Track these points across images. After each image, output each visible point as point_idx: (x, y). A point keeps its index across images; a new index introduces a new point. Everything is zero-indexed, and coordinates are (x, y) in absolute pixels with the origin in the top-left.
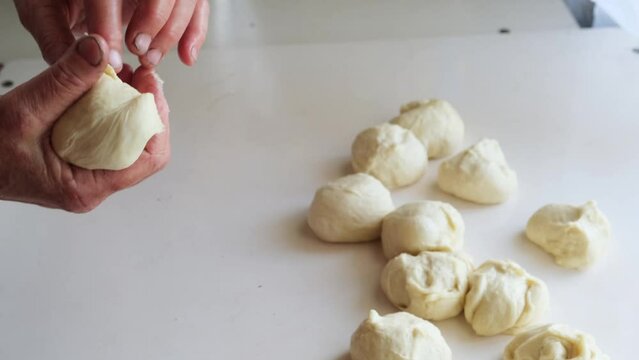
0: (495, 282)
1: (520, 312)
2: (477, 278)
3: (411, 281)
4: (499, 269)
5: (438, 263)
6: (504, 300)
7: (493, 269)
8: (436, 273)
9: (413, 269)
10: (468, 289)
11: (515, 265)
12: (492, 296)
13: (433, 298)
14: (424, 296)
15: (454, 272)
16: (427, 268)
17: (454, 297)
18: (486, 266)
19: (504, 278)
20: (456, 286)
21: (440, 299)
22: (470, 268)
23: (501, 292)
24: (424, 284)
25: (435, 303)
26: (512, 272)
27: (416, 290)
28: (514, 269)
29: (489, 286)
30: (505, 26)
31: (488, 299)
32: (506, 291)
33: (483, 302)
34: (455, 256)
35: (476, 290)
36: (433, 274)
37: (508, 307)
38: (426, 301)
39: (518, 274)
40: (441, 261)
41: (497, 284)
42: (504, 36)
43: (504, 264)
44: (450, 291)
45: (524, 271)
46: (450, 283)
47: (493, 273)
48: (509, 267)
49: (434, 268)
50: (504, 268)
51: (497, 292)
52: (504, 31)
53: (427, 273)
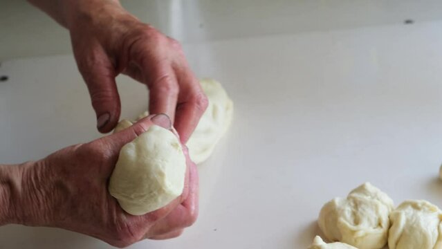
0: (412, 218)
1: (435, 241)
2: (398, 215)
3: (342, 220)
4: (415, 207)
5: (363, 206)
6: (421, 232)
7: (410, 207)
8: (362, 214)
9: (343, 210)
10: (390, 224)
11: (428, 203)
12: (411, 228)
13: (361, 233)
14: (353, 232)
15: (377, 212)
16: (354, 210)
17: (379, 232)
18: (404, 205)
19: (420, 214)
20: (380, 224)
21: (366, 235)
22: (390, 210)
23: (418, 225)
24: (352, 222)
25: (362, 237)
26: (426, 208)
27: (345, 227)
28: (428, 206)
29: (408, 221)
30: (408, 18)
31: (407, 231)
32: (423, 224)
33: (401, 236)
34: (378, 199)
35: (398, 225)
36: (359, 214)
37: (425, 237)
38: (355, 237)
39: (432, 210)
40: (366, 204)
41: (413, 221)
42: (409, 26)
43: (420, 202)
44: (374, 228)
45: (437, 208)
46: (374, 222)
47: (410, 210)
48: (424, 204)
49: (360, 209)
50: (420, 205)
51: (415, 226)
52: (408, 22)
53: (354, 214)
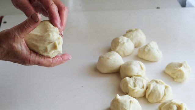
0: (155, 86)
1: (163, 95)
2: (150, 85)
3: (129, 85)
4: (157, 82)
5: (138, 80)
6: (158, 92)
7: (155, 82)
8: (137, 83)
9: (130, 82)
10: (147, 88)
11: (162, 81)
12: (154, 91)
13: (136, 91)
14: (133, 90)
15: (142, 83)
16: (134, 82)
17: (142, 91)
18: (152, 81)
19: (158, 85)
20: (143, 87)
21: (138, 91)
22: (147, 81)
23: (157, 89)
24: (133, 86)
25: (137, 92)
26: (161, 83)
27: (131, 88)
28: (161, 82)
29: (153, 87)
30: (158, 6)
31: (153, 91)
32: (159, 89)
33: (151, 92)
34: (143, 78)
35: (149, 88)
36: (136, 83)
37: (159, 94)
38: (134, 92)
39: (162, 84)
40: (139, 79)
41: (156, 87)
42: (158, 9)
43: (158, 81)
44: (141, 89)
45: (164, 83)
46: (141, 86)
47: (154, 83)
48: (160, 81)
49: (136, 81)
50: (158, 82)
51: (156, 89)
52: (158, 8)
53: (134, 83)
